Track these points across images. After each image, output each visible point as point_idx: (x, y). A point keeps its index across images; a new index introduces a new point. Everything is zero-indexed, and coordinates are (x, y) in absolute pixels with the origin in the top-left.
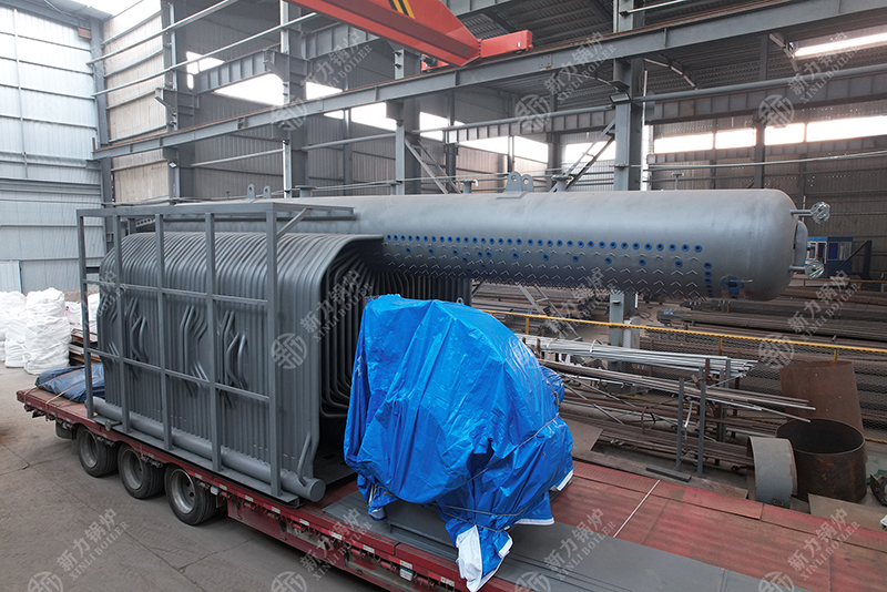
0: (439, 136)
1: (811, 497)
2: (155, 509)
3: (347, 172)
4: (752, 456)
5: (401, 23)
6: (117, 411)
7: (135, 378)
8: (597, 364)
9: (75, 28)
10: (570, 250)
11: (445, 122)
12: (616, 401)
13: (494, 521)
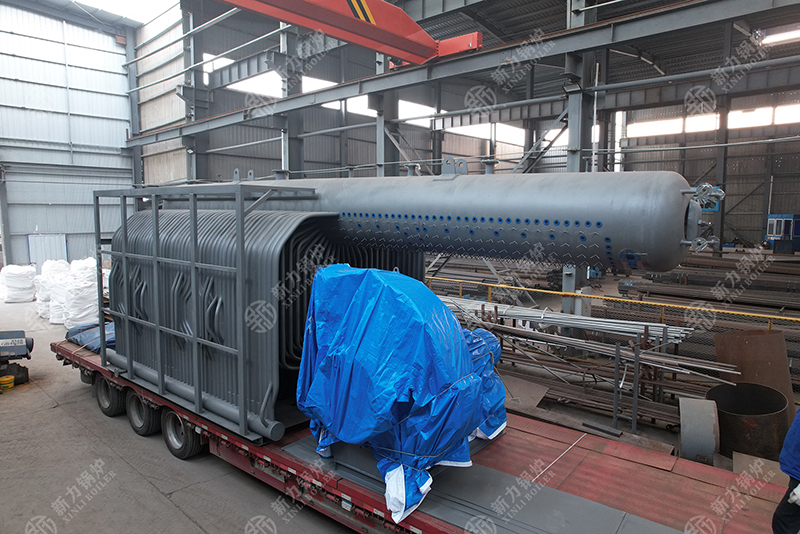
0: (426, 123)
1: (735, 455)
2: (153, 445)
3: (343, 156)
4: (679, 414)
5: (364, 29)
6: (124, 360)
7: (138, 334)
8: (552, 329)
9: (113, 36)
10: (491, 226)
11: (433, 111)
12: (562, 363)
13: (417, 461)
